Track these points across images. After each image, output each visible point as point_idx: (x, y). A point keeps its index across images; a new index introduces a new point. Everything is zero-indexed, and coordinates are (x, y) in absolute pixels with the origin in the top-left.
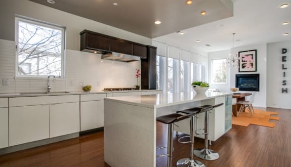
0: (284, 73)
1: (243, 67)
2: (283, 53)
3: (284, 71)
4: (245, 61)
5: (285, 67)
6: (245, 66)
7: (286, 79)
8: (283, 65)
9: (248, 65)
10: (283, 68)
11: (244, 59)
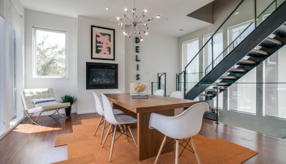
0: (138, 65)
1: (98, 51)
2: (137, 42)
3: (138, 63)
4: (100, 43)
5: (138, 59)
6: (100, 51)
7: (139, 72)
8: (137, 56)
9: (104, 49)
10: (137, 60)
11: (99, 40)
